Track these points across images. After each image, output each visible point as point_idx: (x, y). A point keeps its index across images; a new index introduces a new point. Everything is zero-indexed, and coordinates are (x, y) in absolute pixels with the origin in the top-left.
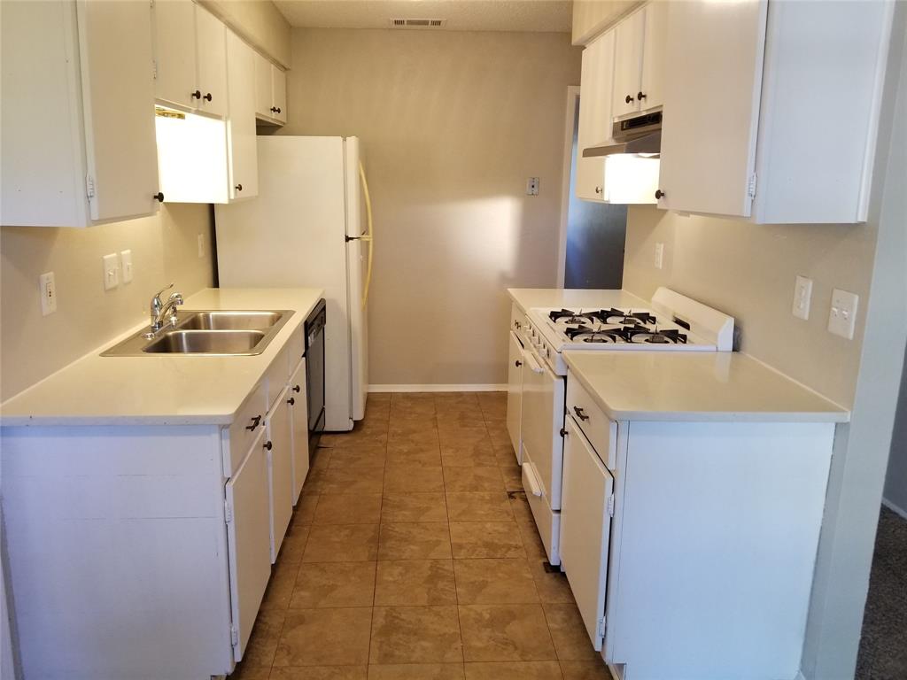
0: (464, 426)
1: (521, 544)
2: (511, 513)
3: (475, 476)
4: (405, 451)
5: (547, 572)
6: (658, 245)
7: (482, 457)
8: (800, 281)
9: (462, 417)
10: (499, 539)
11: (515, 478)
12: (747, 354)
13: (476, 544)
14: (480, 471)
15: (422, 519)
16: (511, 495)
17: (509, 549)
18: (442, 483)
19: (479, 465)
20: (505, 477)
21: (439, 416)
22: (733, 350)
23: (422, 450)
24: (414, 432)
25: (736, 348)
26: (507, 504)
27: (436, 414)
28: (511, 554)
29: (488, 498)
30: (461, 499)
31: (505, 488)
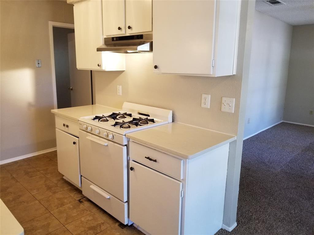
0: (31, 177)
1: (103, 221)
2: (87, 209)
3: (57, 199)
4: (11, 199)
5: (123, 228)
6: (118, 86)
7: (53, 189)
8: (204, 96)
9: (27, 173)
10: (93, 224)
11: (75, 193)
12: (179, 123)
13: (85, 230)
14: (58, 195)
15: (50, 230)
16: (80, 201)
17: (100, 226)
18: (45, 209)
19: (54, 193)
20: (71, 194)
21: (14, 176)
22: (172, 122)
23: (20, 196)
24: (8, 188)
25: (173, 121)
26: (82, 206)
27: (11, 175)
28: (103, 228)
29: (72, 207)
30: (60, 212)
31: (75, 199)
